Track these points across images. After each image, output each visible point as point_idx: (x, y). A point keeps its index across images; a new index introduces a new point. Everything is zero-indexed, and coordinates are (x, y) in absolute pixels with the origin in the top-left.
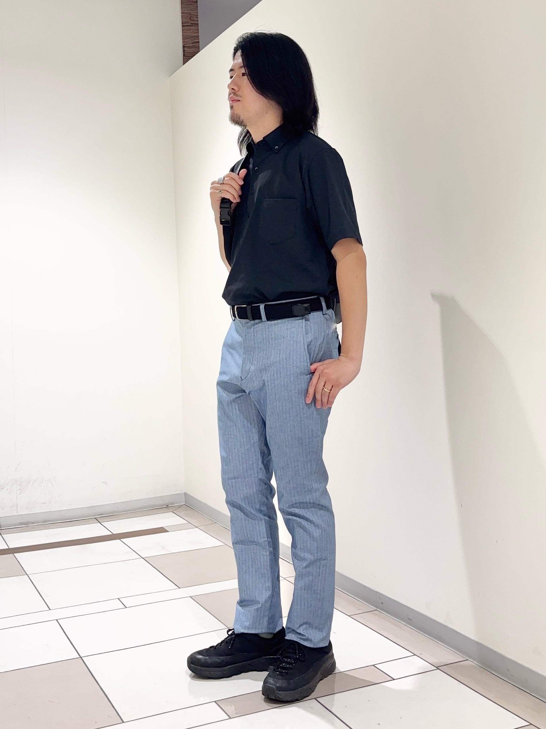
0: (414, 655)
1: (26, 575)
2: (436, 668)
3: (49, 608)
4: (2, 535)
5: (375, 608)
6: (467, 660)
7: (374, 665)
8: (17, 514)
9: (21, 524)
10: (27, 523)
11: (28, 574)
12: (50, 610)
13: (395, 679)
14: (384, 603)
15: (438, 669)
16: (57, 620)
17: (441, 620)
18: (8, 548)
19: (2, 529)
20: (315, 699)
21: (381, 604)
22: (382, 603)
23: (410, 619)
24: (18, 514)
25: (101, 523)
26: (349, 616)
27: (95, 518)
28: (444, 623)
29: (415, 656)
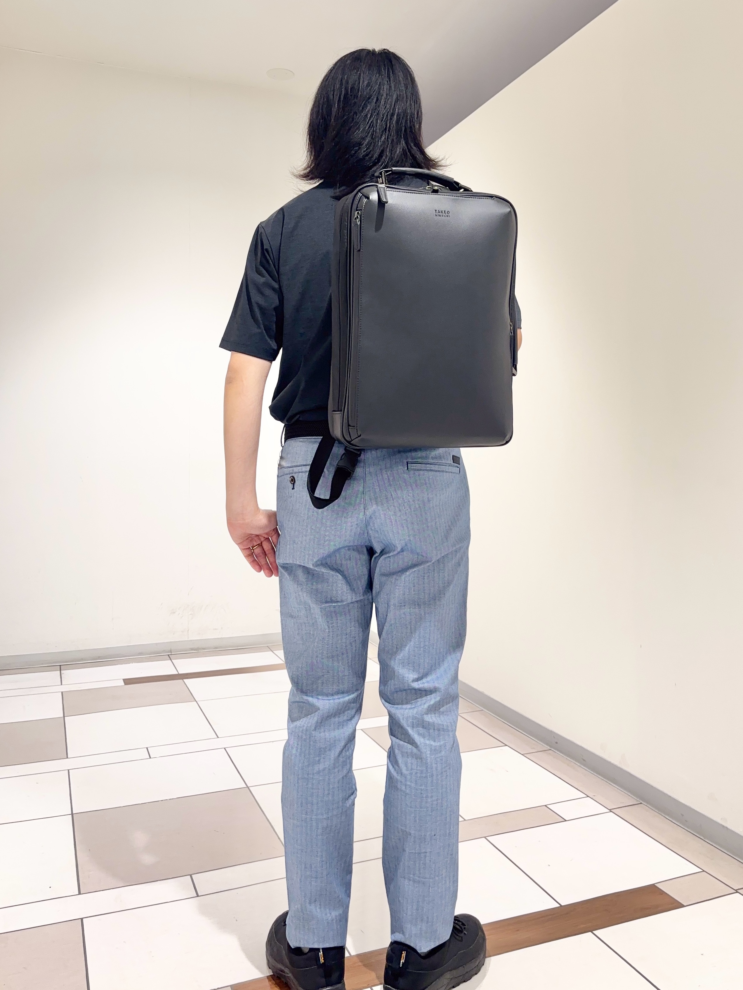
0: (586, 796)
1: (195, 702)
2: (609, 811)
3: (217, 736)
4: (173, 661)
5: (549, 748)
6: (641, 803)
7: (546, 806)
8: (187, 640)
9: (192, 649)
10: (197, 649)
11: (197, 700)
12: (218, 737)
13: (567, 820)
14: (558, 743)
15: (611, 811)
16: (225, 748)
17: (615, 761)
18: (177, 673)
19: (172, 653)
20: (485, 837)
21: (555, 743)
22: (557, 743)
23: (584, 760)
24: (189, 639)
25: (274, 652)
26: (522, 755)
27: (267, 646)
28: (619, 765)
29: (588, 798)
